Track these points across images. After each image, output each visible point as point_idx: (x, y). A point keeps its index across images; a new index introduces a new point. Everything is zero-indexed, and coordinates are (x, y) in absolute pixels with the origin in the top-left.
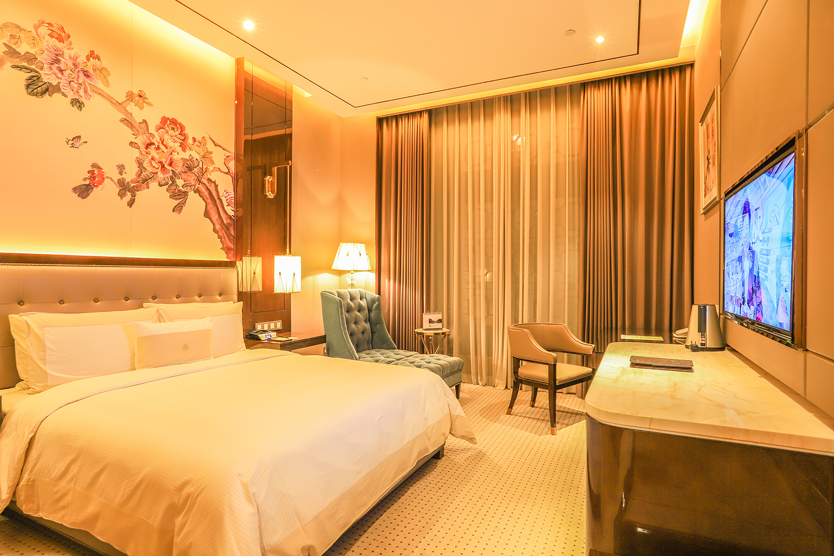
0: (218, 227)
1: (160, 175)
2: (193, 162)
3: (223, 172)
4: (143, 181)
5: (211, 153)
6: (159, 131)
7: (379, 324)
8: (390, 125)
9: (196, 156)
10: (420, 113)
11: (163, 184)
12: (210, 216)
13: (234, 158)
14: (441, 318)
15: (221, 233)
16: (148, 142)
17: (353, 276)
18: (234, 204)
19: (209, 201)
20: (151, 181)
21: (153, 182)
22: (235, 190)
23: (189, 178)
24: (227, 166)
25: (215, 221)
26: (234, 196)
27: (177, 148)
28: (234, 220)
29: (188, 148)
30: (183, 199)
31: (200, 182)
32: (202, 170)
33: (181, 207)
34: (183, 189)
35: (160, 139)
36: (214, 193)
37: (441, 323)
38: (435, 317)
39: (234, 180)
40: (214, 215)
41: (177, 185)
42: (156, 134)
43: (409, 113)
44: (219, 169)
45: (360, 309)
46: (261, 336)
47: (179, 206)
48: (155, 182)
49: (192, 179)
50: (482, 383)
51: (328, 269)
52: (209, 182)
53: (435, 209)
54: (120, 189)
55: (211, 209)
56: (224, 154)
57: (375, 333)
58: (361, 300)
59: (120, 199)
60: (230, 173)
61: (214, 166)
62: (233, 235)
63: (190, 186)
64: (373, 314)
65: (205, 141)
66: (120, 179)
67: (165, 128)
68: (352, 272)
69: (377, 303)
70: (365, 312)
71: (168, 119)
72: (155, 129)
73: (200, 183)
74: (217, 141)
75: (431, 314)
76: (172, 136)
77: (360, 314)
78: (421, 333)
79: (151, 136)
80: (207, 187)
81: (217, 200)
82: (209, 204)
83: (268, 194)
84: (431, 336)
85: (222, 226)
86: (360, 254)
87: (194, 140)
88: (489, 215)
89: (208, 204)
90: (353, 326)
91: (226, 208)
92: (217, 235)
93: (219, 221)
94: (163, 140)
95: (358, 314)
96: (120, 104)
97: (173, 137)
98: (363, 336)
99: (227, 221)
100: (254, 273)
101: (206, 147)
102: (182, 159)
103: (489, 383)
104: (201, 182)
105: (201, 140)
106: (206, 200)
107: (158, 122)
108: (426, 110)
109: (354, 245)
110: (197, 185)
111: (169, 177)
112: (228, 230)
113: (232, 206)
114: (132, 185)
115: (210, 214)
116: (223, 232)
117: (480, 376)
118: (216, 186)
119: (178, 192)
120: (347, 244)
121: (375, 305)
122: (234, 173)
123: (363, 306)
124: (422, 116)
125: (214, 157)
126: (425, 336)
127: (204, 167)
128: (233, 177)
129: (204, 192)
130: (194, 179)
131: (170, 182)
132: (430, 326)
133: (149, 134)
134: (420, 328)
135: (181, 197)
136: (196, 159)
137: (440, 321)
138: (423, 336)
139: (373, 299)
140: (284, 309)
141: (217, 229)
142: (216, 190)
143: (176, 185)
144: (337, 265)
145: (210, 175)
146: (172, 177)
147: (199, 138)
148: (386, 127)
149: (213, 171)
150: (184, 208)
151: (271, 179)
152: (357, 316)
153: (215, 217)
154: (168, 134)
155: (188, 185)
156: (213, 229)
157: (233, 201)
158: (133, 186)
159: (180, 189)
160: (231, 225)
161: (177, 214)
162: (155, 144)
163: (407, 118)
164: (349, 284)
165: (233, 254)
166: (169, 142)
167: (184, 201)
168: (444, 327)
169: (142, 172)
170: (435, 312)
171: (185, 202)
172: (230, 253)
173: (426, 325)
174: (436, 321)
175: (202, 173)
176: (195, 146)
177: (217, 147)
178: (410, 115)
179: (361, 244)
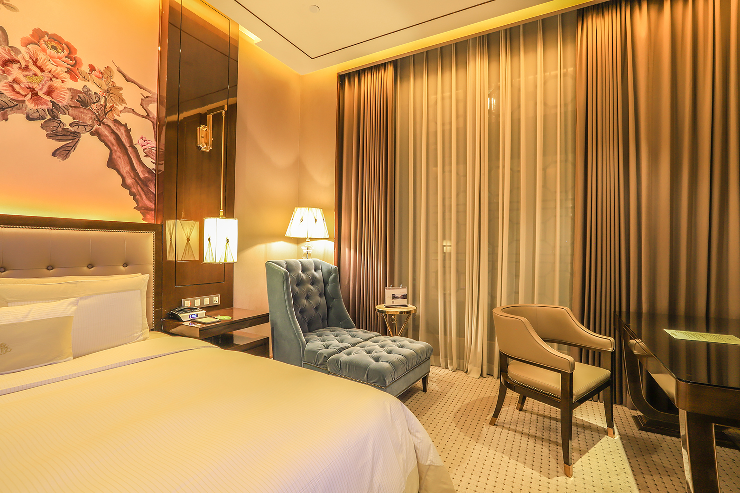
0: (129, 181)
1: (30, 106)
2: (90, 96)
3: (139, 115)
5: (120, 89)
6: (28, 46)
7: (335, 299)
8: (352, 82)
9: (94, 89)
10: (384, 65)
11: (36, 117)
12: (117, 167)
13: (156, 100)
14: (406, 293)
15: (134, 188)
16: (7, 57)
17: (309, 244)
18: (155, 156)
19: (116, 148)
20: (11, 110)
21: (15, 113)
22: (158, 139)
23: (82, 115)
24: (145, 108)
25: (125, 174)
26: (155, 146)
27: (61, 74)
28: (156, 174)
29: (81, 77)
30: (70, 141)
31: (101, 122)
32: (105, 108)
33: (68, 152)
34: (71, 128)
35: (31, 58)
36: (124, 139)
37: (406, 299)
38: (399, 292)
39: (155, 126)
40: (123, 166)
41: (61, 122)
42: (23, 50)
43: (372, 66)
44: (132, 110)
45: (314, 281)
46: (182, 316)
47: (63, 149)
48: (19, 113)
49: (88, 118)
50: (452, 367)
51: (281, 236)
52: (115, 124)
53: (401, 173)
55: (118, 159)
56: (141, 94)
57: (331, 308)
58: (315, 272)
60: (150, 117)
61: (124, 105)
62: (154, 193)
63: (84, 126)
64: (329, 288)
65: (111, 72)
67: (39, 44)
68: (307, 240)
69: (333, 275)
70: (320, 286)
71: (47, 34)
72: (21, 43)
73: (101, 124)
74: (130, 75)
75: (394, 289)
76: (52, 57)
77: (313, 287)
78: (383, 312)
79: (12, 50)
80: (112, 130)
81: (128, 148)
82: (116, 151)
83: (200, 145)
84: (394, 315)
85: (136, 181)
86: (316, 219)
87: (92, 68)
88: (461, 176)
89: (113, 151)
90: (304, 302)
91: (144, 160)
92: (128, 191)
93: (132, 174)
94: (37, 59)
95: (311, 287)
97: (54, 58)
98: (316, 312)
99: (144, 175)
100: (188, 240)
101: (112, 80)
102: (70, 89)
103: (460, 368)
104: (103, 123)
105: (104, 70)
106: (111, 147)
107: (28, 33)
108: (391, 62)
109: (308, 209)
110: (96, 126)
111: (46, 110)
112: (147, 186)
113: (152, 157)
115: (118, 164)
116: (137, 188)
117: (450, 360)
118: (128, 131)
119: (61, 131)
120: (301, 208)
121: (332, 277)
122: (156, 118)
123: (317, 278)
124: (387, 68)
125: (125, 94)
126: (387, 315)
127: (108, 104)
128: (155, 122)
129: (107, 136)
130: (91, 118)
131: (49, 117)
132: (393, 302)
133: (9, 47)
134: (382, 304)
135: (68, 139)
136: (95, 93)
137: (404, 297)
138: (386, 314)
139: (329, 269)
140: (224, 281)
141: (128, 184)
142: (127, 136)
143: (59, 122)
144: (292, 232)
145: (119, 116)
146: (52, 110)
147: (100, 66)
148: (348, 84)
149: (123, 112)
150: (72, 154)
151: (206, 129)
152: (309, 290)
153: (125, 169)
154: (45, 53)
155: (80, 124)
156: (121, 183)
157: (155, 152)
159: (65, 127)
160: (150, 180)
161: (60, 159)
162: (20, 63)
163: (370, 73)
164: (305, 254)
165: (153, 215)
166: (47, 64)
168: (409, 302)
170: (400, 286)
171: (75, 145)
172: (149, 214)
173: (389, 301)
174: (400, 296)
175: (105, 112)
176: (94, 76)
177: (129, 82)
178: (373, 69)
179: (317, 209)
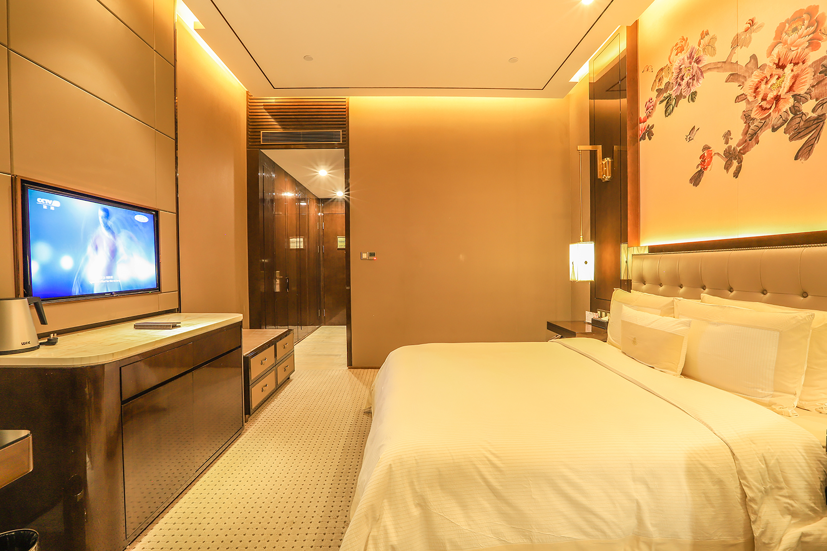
1: (775, 115)
4: (750, 138)
11: (779, 125)
20: (761, 131)
21: (763, 132)
27: (802, 55)
30: (814, 131)
33: (811, 146)
34: (814, 115)
35: (775, 63)
41: (803, 114)
42: (768, 61)
47: (807, 145)
48: (767, 129)
54: (726, 161)
59: (726, 172)
66: (726, 149)
67: (781, 40)
72: (767, 55)
94: (779, 60)
96: (725, 62)
97: (795, 41)
102: (813, 64)
107: (772, 40)
111: (789, 109)
114: (738, 149)
119: (803, 125)
131: (791, 116)
133: (758, 68)
135: (811, 130)
143: (801, 115)
146: (794, 106)
150: (816, 147)
154: (786, 45)
158: (740, 150)
159: (807, 118)
161: (802, 161)
162: (766, 77)
166: (788, 56)
167: (817, 133)
169: (749, 126)
